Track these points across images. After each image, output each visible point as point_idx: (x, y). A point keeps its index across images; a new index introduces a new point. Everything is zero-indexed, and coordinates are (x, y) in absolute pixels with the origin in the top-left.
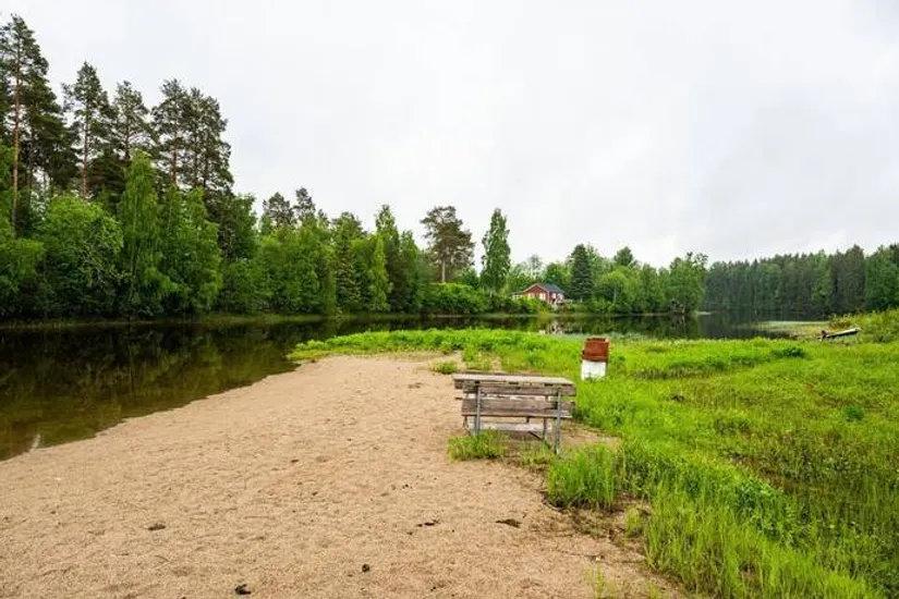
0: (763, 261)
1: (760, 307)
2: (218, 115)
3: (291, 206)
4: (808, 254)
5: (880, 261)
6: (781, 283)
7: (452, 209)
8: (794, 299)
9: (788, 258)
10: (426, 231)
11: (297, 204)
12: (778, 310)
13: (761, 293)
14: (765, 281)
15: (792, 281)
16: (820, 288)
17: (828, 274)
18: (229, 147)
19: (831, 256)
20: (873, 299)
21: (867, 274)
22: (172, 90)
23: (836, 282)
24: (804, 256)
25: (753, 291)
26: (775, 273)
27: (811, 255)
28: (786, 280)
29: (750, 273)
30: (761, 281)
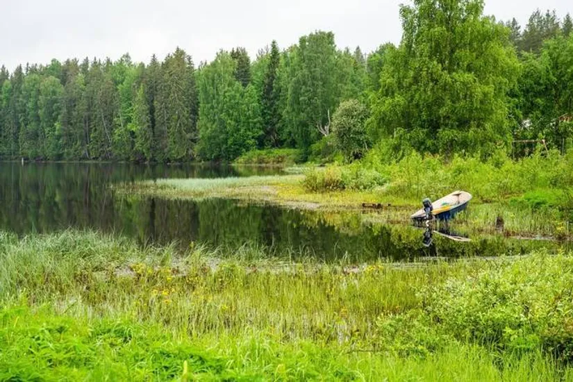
0: (33, 70)
1: (30, 153)
4: (103, 61)
5: (219, 76)
6: (64, 110)
8: (85, 138)
9: (71, 66)
12: (60, 157)
13: (32, 127)
14: (36, 107)
15: (82, 106)
16: (129, 120)
17: (140, 94)
19: (142, 65)
20: (209, 138)
21: (201, 97)
23: (152, 110)
24: (96, 65)
25: (18, 124)
26: (54, 93)
27: (108, 61)
28: (72, 103)
29: (10, 91)
30: (30, 105)
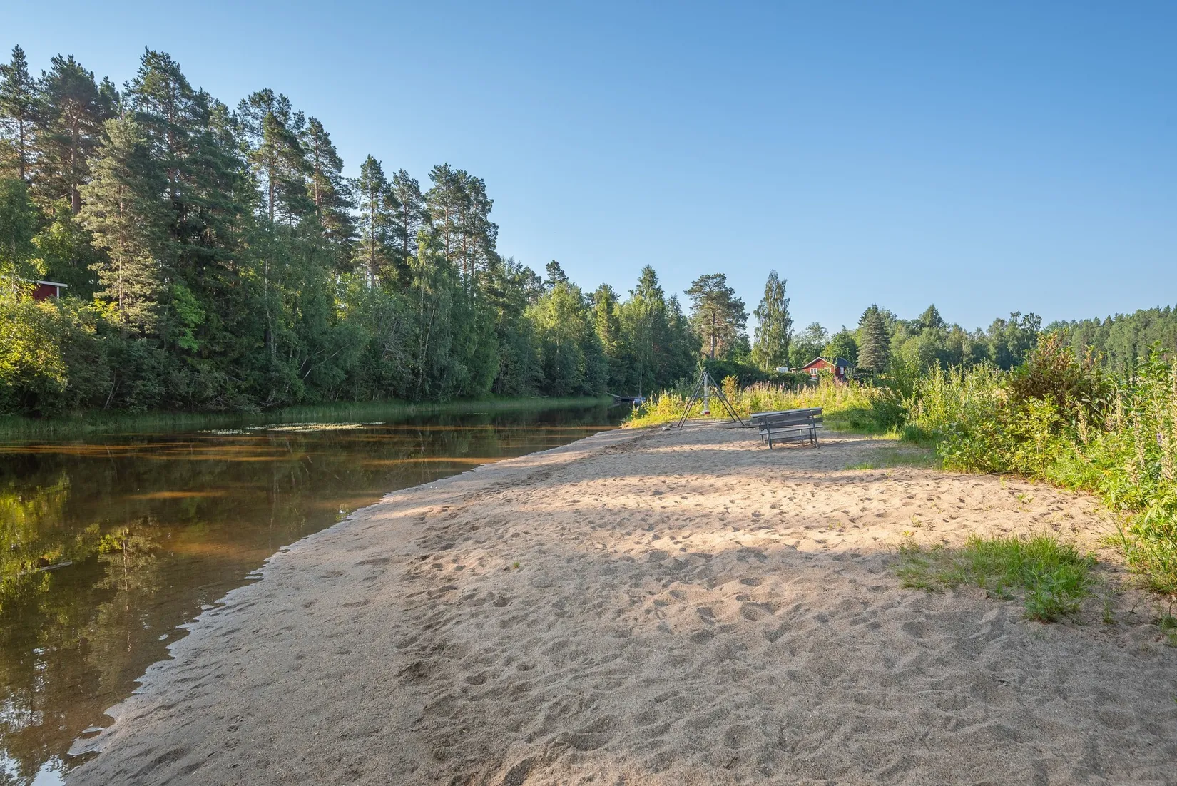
2: (485, 196)
3: (543, 282)
7: (723, 277)
10: (691, 303)
11: (548, 278)
18: (496, 227)
22: (441, 173)
